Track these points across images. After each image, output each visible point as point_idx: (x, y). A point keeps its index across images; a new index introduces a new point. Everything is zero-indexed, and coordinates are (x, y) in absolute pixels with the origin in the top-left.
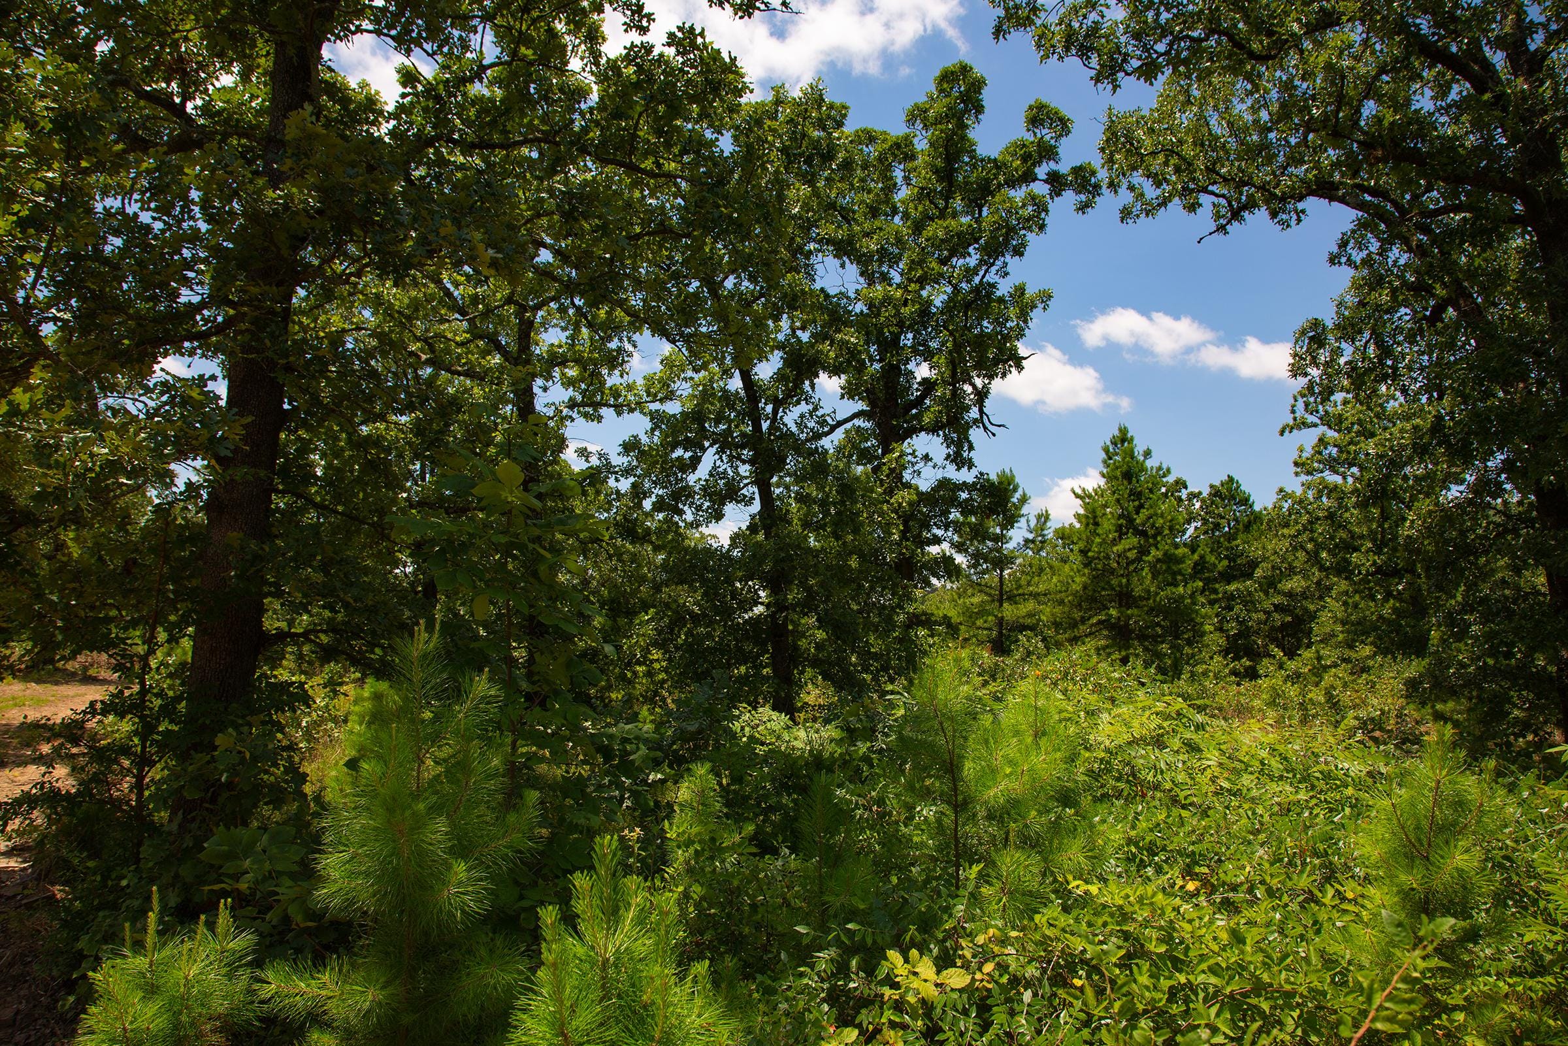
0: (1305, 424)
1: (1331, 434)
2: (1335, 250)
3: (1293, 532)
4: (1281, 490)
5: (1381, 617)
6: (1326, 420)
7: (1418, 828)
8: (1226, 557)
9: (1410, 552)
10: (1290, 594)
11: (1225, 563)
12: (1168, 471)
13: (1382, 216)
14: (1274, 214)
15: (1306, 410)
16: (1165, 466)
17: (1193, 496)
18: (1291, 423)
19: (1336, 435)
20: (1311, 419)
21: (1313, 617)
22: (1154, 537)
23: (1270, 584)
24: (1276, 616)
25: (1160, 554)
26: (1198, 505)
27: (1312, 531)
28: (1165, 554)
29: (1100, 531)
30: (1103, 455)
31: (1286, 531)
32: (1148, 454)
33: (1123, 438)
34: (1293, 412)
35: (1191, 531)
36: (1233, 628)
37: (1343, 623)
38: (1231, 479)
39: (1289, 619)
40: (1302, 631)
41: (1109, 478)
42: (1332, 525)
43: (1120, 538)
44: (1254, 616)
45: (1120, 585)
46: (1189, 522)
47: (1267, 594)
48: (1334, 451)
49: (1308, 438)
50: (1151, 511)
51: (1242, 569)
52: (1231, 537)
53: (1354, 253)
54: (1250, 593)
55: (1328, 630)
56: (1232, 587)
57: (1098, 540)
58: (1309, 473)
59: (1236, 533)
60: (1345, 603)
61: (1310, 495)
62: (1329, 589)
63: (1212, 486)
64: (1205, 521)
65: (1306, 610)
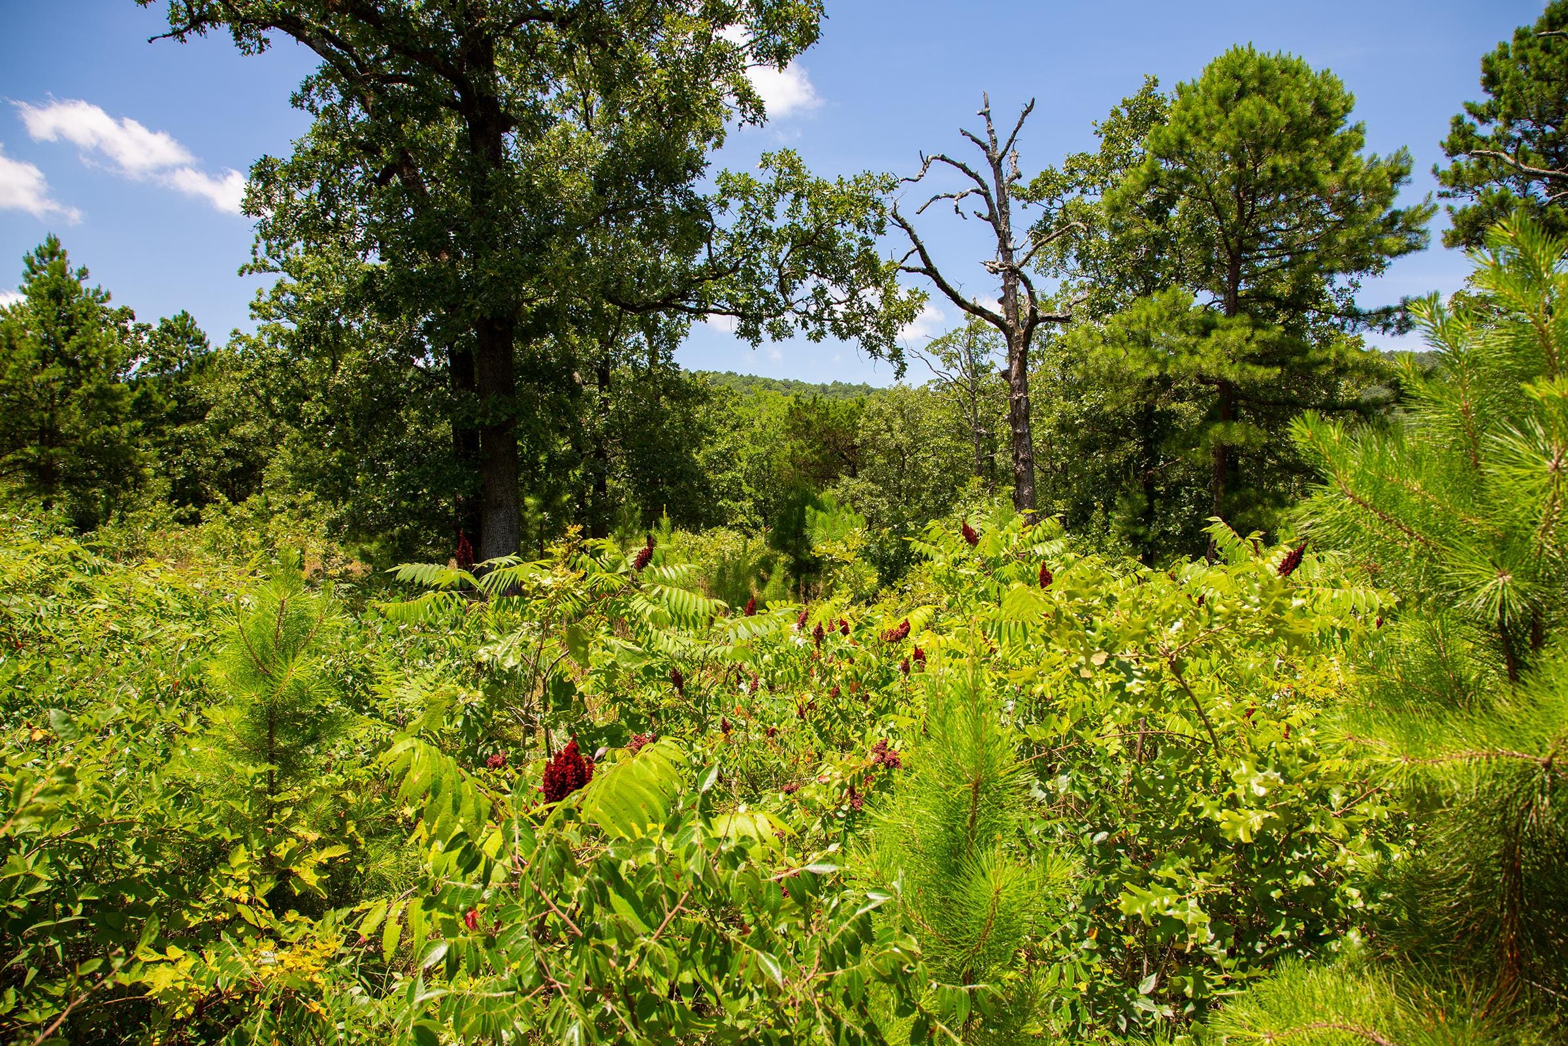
0: (264, 268)
1: (290, 282)
2: (299, 92)
3: (245, 376)
4: (235, 332)
5: (327, 465)
6: (287, 266)
7: (264, 646)
8: (176, 398)
9: (340, 400)
10: (242, 440)
11: (175, 403)
12: (108, 296)
13: (346, 71)
14: (238, 36)
15: (268, 253)
16: (104, 290)
17: (146, 328)
18: (252, 264)
19: (295, 282)
20: (272, 263)
21: (264, 463)
22: (87, 368)
23: (222, 429)
24: (227, 461)
25: (92, 388)
26: (146, 339)
27: (265, 377)
28: (99, 388)
29: (15, 355)
30: (25, 268)
31: (238, 375)
32: (83, 273)
33: (52, 251)
34: (254, 253)
35: (136, 366)
36: (180, 473)
37: (292, 469)
38: (185, 315)
39: (240, 465)
40: (253, 477)
41: (33, 295)
42: (284, 373)
43: (44, 366)
44: (204, 461)
45: (42, 420)
46: (135, 358)
47: (218, 438)
48: (292, 298)
49: (268, 281)
50: (84, 339)
51: (192, 411)
52: (182, 377)
53: (317, 100)
54: (200, 437)
55: (278, 476)
56: (182, 429)
57: (13, 366)
58: (265, 318)
59: (188, 374)
60: (294, 451)
61: (266, 340)
62: (282, 436)
63: (163, 320)
64: (154, 358)
65: (258, 456)
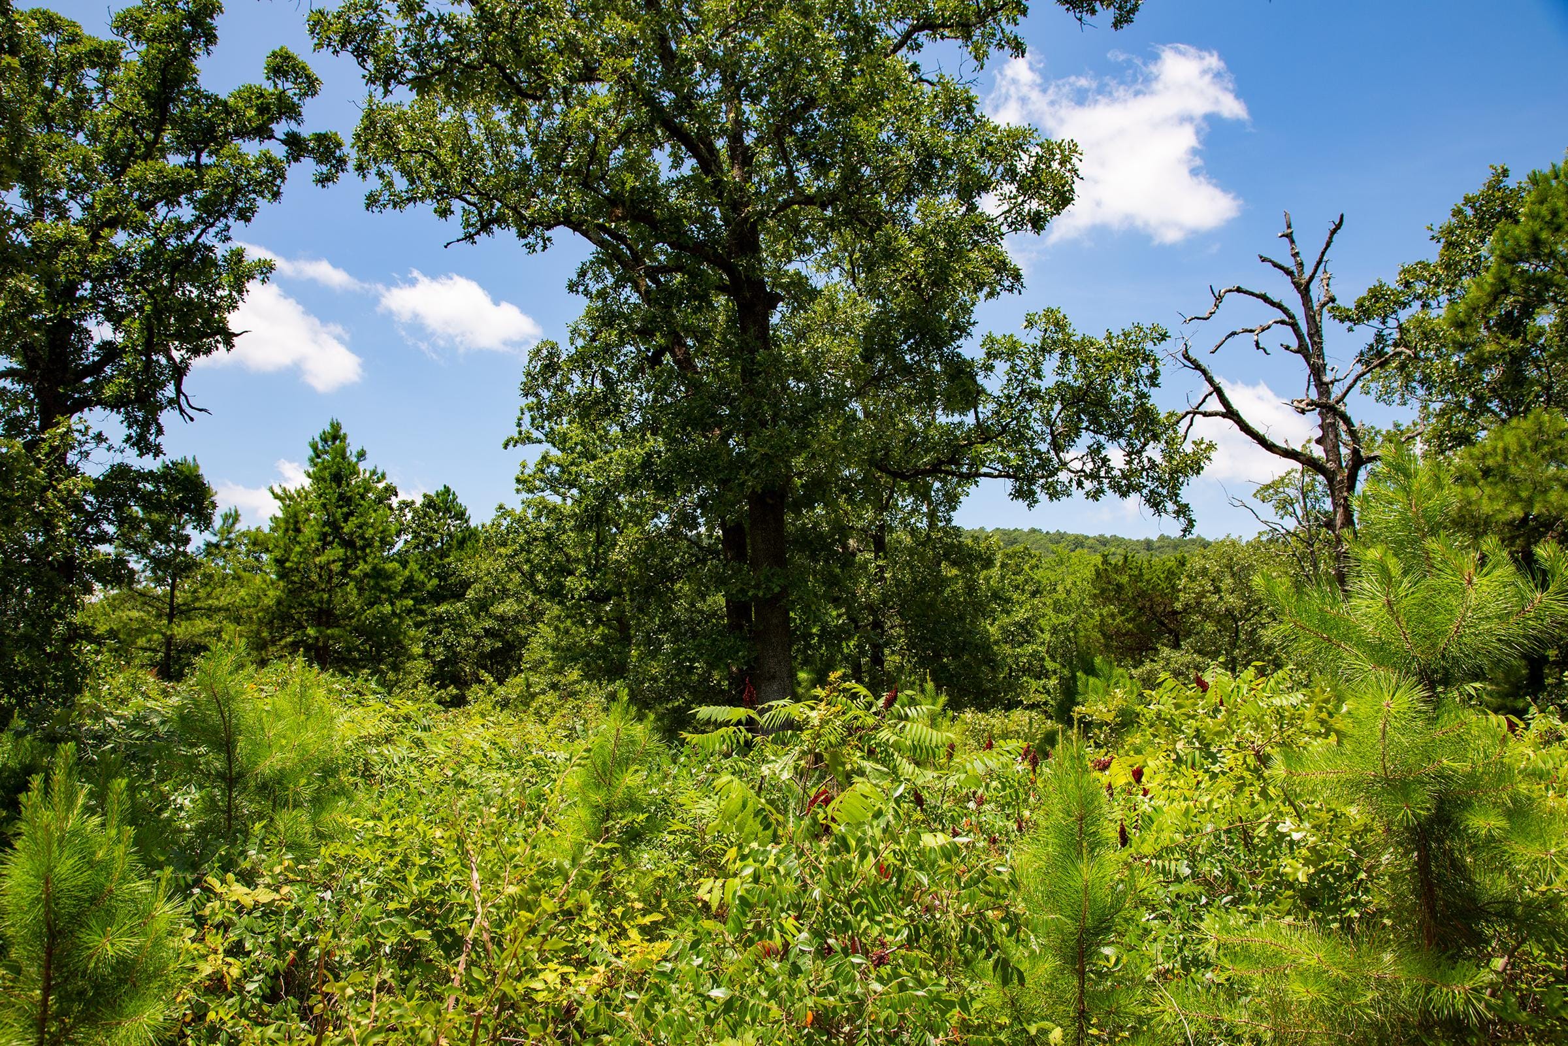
0: (529, 439)
1: (555, 453)
2: (575, 278)
3: (510, 551)
4: (501, 507)
5: (590, 644)
6: (551, 437)
8: (437, 575)
9: (618, 575)
10: (502, 619)
11: (435, 581)
12: (383, 476)
13: (618, 257)
14: (522, 235)
15: (532, 424)
16: (380, 471)
17: (406, 505)
18: (516, 436)
19: (559, 453)
20: (536, 434)
21: (524, 642)
22: (363, 549)
23: (481, 607)
24: (486, 641)
25: (368, 568)
26: (409, 516)
27: (529, 552)
28: (374, 568)
29: (300, 538)
30: (311, 453)
31: (503, 550)
32: (362, 455)
33: (335, 435)
34: (519, 425)
35: (399, 545)
36: (439, 653)
37: (554, 649)
38: (447, 490)
39: (499, 644)
40: (512, 658)
41: (317, 478)
42: (548, 547)
43: (324, 548)
44: (464, 641)
45: (321, 601)
46: (398, 535)
47: (477, 616)
48: (557, 470)
49: (532, 454)
50: (361, 520)
51: (453, 590)
52: (443, 554)
53: (591, 284)
54: (460, 616)
55: (537, 657)
56: (442, 608)
57: (298, 549)
58: (530, 491)
59: (449, 550)
60: (557, 628)
61: (530, 514)
62: (542, 614)
63: (425, 496)
64: (416, 535)
65: (517, 635)
